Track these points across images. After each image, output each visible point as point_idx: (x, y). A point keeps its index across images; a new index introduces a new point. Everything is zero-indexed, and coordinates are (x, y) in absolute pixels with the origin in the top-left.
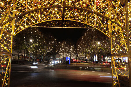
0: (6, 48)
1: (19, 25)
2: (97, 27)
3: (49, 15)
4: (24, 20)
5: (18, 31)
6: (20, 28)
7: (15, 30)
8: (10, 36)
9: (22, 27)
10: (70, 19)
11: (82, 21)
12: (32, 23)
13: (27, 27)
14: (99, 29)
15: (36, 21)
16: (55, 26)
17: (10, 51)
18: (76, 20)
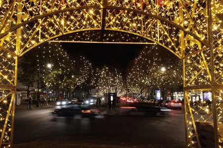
0: (6, 77)
1: (28, 39)
2: (161, 42)
3: (79, 21)
4: (37, 29)
5: (26, 48)
6: (30, 43)
7: (22, 47)
8: (12, 56)
9: (33, 42)
10: (114, 29)
11: (135, 32)
12: (51, 35)
13: (41, 41)
14: (163, 45)
15: (58, 32)
16: (89, 40)
17: (13, 82)
18: (125, 29)
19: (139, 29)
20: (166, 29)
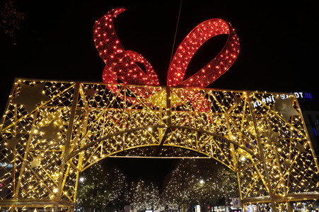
0: (66, 193)
1: (91, 154)
2: (215, 156)
3: (138, 137)
4: (99, 145)
5: (88, 164)
6: (92, 158)
7: (84, 162)
8: (74, 171)
9: (95, 158)
10: (172, 144)
11: (191, 147)
12: (112, 151)
13: (103, 156)
14: (217, 159)
15: (119, 147)
17: (72, 198)
18: (181, 145)
19: (194, 144)
20: (218, 144)
